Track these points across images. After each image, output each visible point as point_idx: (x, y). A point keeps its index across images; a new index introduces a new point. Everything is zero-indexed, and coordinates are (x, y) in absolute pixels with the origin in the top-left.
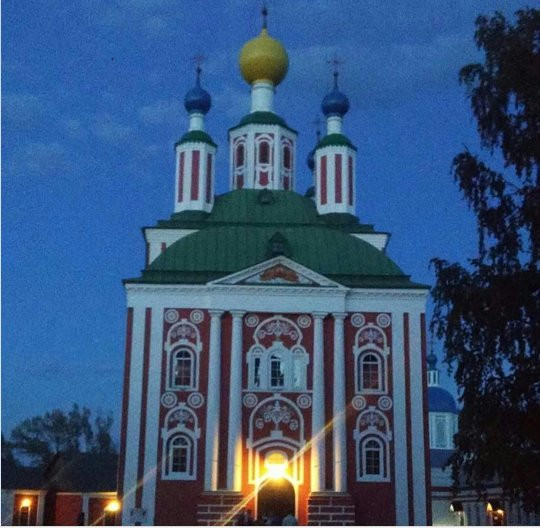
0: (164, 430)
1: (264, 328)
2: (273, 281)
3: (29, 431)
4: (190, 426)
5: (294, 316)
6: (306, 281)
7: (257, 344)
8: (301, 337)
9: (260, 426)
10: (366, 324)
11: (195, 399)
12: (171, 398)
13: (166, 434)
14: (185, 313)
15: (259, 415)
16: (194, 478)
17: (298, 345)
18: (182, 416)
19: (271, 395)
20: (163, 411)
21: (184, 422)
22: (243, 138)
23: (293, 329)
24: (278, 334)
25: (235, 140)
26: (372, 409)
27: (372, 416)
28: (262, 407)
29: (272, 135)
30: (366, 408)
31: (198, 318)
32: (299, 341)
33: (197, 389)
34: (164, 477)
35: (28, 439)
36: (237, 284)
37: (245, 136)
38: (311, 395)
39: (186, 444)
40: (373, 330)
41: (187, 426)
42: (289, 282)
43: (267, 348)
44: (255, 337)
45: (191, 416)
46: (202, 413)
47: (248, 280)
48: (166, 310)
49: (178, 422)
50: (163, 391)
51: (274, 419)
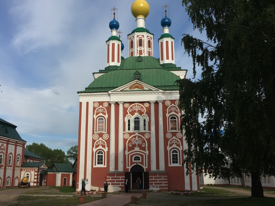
0: (94, 148)
1: (131, 108)
2: (134, 89)
3: (74, 151)
4: (104, 146)
5: (143, 103)
6: (147, 89)
7: (129, 114)
8: (146, 111)
9: (130, 146)
10: (171, 104)
11: (106, 136)
12: (96, 136)
13: (95, 150)
14: (101, 103)
15: (130, 141)
16: (106, 166)
17: (145, 114)
18: (100, 143)
19: (134, 133)
20: (94, 141)
21: (101, 145)
22: (133, 38)
23: (142, 107)
24: (137, 110)
25: (130, 38)
26: (174, 138)
27: (174, 141)
28: (131, 138)
29: (143, 36)
30: (172, 137)
31: (106, 105)
32: (145, 112)
33: (106, 132)
34: (94, 166)
35: (73, 154)
36: (120, 91)
37: (133, 37)
38: (150, 133)
39: (103, 153)
40: (174, 107)
41: (102, 147)
42: (140, 90)
43: (132, 115)
44: (128, 111)
45: (104, 143)
46: (108, 141)
47: (125, 90)
48: (94, 102)
49: (99, 145)
50: (93, 133)
51: (136, 143)
